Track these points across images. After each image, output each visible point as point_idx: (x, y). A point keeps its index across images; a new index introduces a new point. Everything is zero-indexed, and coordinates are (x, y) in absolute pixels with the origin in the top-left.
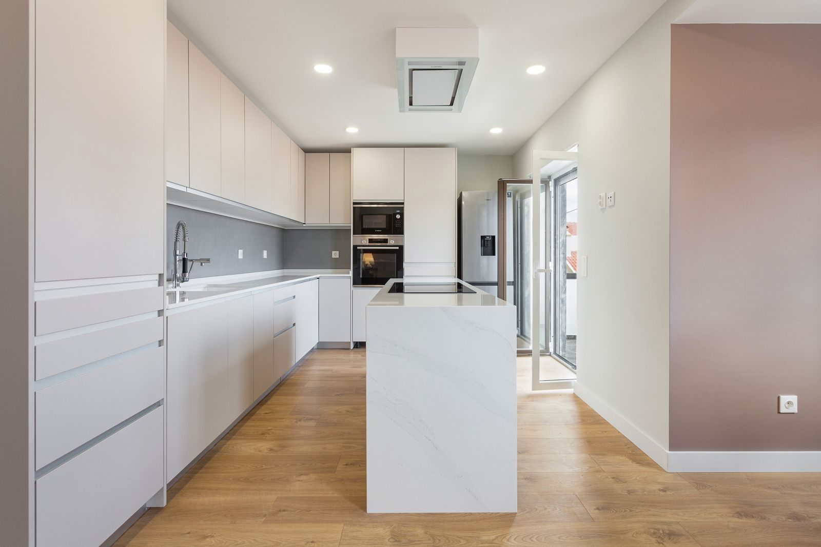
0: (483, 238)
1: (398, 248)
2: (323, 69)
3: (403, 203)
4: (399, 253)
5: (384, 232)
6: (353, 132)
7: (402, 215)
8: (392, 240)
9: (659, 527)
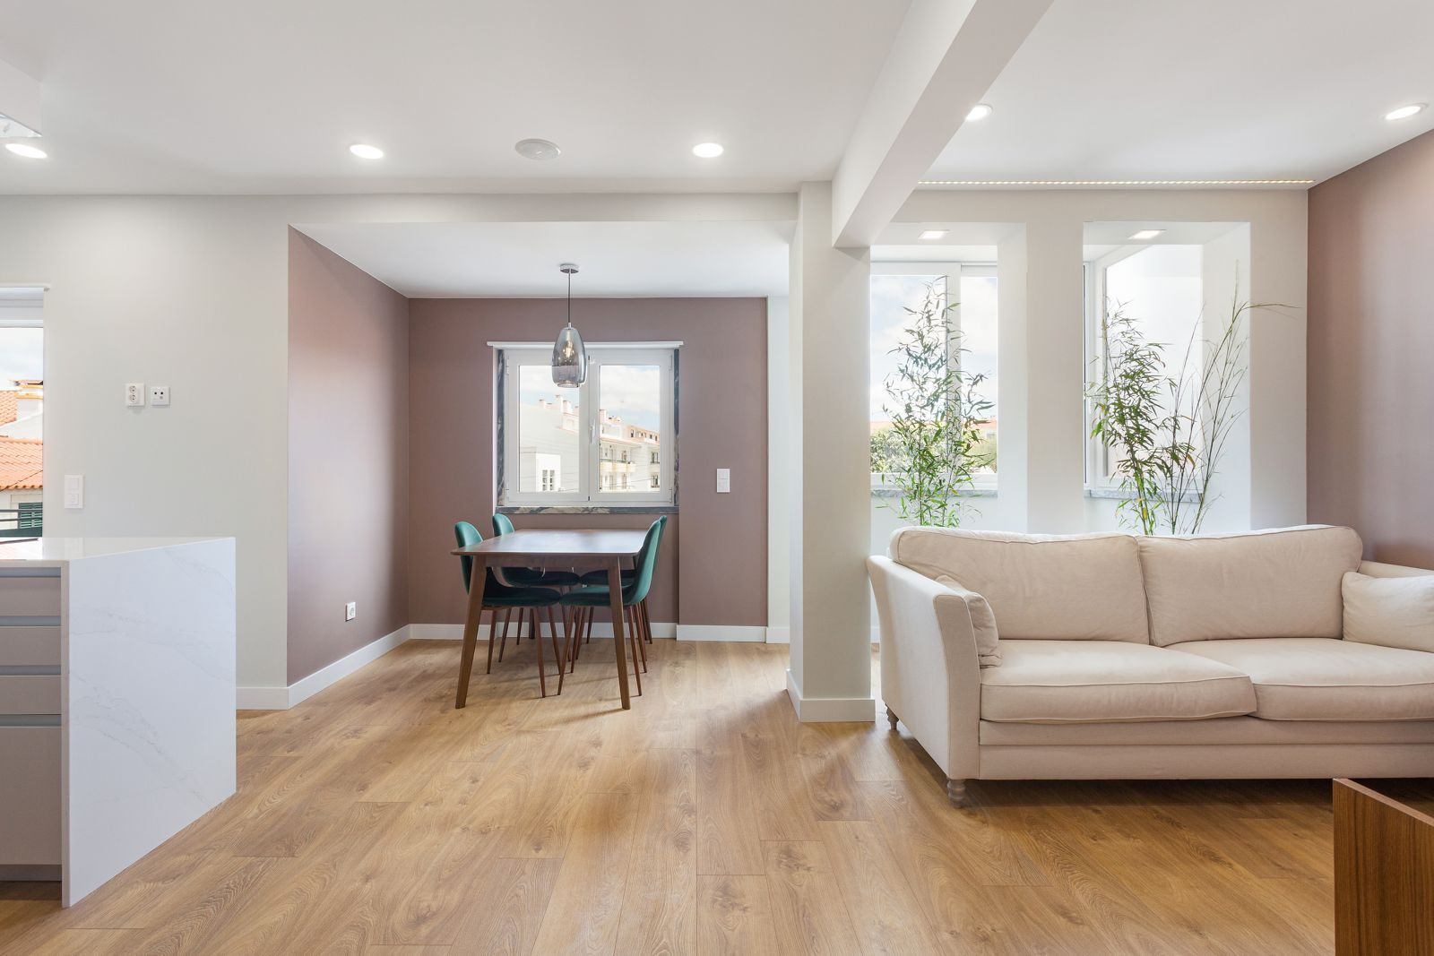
9: (346, 732)
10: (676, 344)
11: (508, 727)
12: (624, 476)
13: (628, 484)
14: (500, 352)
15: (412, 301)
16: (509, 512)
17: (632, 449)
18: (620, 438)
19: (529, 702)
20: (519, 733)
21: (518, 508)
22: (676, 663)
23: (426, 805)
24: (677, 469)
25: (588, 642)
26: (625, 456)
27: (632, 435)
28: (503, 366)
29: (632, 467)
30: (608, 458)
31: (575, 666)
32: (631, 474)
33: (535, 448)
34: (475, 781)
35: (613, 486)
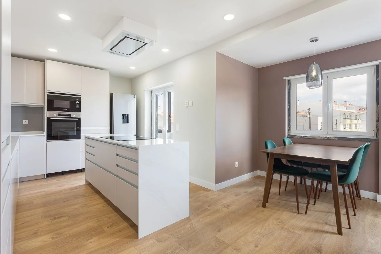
0: (123, 115)
1: (78, 119)
2: (65, 17)
3: (80, 96)
4: (78, 122)
5: (68, 110)
6: (52, 51)
7: (80, 102)
8: (74, 115)
9: (225, 205)
10: (377, 62)
11: (279, 223)
12: (356, 124)
13: (357, 127)
14: (289, 81)
15: (259, 69)
16: (291, 137)
17: (359, 115)
18: (354, 111)
19: (292, 213)
20: (283, 228)
21: (295, 136)
22: (376, 215)
23: (235, 250)
24: (377, 121)
25: (326, 191)
26: (356, 117)
27: (360, 110)
28: (290, 86)
29: (360, 121)
30: (349, 117)
31: (316, 202)
32: (359, 124)
33: (318, 115)
34: (256, 246)
35: (350, 128)
